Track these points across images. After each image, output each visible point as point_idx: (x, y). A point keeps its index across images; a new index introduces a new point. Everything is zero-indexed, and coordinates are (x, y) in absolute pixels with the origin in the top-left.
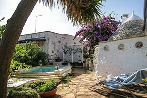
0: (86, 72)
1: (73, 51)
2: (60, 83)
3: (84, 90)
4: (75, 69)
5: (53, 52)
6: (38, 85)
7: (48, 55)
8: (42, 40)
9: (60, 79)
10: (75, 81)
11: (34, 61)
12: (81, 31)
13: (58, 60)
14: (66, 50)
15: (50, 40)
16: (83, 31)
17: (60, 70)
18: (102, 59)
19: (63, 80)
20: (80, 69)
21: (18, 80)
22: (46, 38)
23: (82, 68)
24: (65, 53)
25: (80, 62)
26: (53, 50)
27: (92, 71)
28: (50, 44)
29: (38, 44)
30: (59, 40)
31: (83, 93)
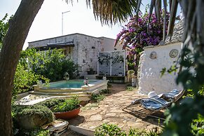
0: (127, 89)
1: (111, 60)
2: (89, 102)
3: (116, 111)
4: (113, 85)
5: (84, 62)
6: (57, 104)
7: (77, 66)
8: (70, 46)
9: (89, 97)
10: (108, 99)
11: (58, 74)
12: (122, 33)
13: (91, 72)
14: (102, 59)
15: (81, 45)
16: (125, 32)
17: (90, 85)
18: (148, 71)
19: (94, 99)
20: (120, 85)
21: (38, 97)
22: (75, 43)
23: (123, 83)
24: (101, 63)
25: (121, 75)
26: (85, 59)
27: (135, 87)
28: (80, 50)
29: (65, 51)
30: (93, 45)
31: (114, 115)
